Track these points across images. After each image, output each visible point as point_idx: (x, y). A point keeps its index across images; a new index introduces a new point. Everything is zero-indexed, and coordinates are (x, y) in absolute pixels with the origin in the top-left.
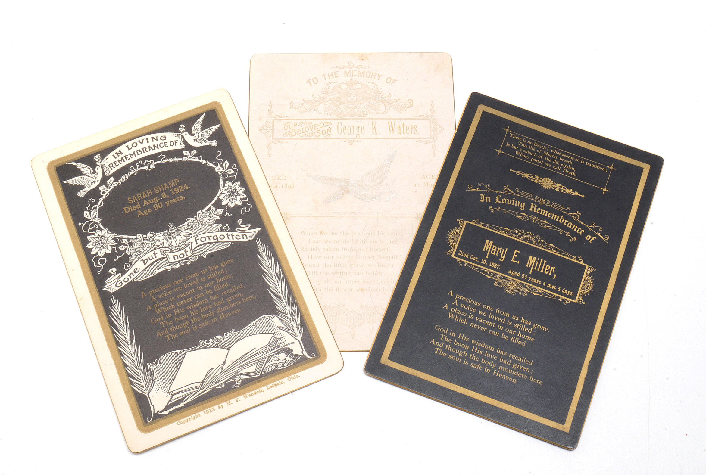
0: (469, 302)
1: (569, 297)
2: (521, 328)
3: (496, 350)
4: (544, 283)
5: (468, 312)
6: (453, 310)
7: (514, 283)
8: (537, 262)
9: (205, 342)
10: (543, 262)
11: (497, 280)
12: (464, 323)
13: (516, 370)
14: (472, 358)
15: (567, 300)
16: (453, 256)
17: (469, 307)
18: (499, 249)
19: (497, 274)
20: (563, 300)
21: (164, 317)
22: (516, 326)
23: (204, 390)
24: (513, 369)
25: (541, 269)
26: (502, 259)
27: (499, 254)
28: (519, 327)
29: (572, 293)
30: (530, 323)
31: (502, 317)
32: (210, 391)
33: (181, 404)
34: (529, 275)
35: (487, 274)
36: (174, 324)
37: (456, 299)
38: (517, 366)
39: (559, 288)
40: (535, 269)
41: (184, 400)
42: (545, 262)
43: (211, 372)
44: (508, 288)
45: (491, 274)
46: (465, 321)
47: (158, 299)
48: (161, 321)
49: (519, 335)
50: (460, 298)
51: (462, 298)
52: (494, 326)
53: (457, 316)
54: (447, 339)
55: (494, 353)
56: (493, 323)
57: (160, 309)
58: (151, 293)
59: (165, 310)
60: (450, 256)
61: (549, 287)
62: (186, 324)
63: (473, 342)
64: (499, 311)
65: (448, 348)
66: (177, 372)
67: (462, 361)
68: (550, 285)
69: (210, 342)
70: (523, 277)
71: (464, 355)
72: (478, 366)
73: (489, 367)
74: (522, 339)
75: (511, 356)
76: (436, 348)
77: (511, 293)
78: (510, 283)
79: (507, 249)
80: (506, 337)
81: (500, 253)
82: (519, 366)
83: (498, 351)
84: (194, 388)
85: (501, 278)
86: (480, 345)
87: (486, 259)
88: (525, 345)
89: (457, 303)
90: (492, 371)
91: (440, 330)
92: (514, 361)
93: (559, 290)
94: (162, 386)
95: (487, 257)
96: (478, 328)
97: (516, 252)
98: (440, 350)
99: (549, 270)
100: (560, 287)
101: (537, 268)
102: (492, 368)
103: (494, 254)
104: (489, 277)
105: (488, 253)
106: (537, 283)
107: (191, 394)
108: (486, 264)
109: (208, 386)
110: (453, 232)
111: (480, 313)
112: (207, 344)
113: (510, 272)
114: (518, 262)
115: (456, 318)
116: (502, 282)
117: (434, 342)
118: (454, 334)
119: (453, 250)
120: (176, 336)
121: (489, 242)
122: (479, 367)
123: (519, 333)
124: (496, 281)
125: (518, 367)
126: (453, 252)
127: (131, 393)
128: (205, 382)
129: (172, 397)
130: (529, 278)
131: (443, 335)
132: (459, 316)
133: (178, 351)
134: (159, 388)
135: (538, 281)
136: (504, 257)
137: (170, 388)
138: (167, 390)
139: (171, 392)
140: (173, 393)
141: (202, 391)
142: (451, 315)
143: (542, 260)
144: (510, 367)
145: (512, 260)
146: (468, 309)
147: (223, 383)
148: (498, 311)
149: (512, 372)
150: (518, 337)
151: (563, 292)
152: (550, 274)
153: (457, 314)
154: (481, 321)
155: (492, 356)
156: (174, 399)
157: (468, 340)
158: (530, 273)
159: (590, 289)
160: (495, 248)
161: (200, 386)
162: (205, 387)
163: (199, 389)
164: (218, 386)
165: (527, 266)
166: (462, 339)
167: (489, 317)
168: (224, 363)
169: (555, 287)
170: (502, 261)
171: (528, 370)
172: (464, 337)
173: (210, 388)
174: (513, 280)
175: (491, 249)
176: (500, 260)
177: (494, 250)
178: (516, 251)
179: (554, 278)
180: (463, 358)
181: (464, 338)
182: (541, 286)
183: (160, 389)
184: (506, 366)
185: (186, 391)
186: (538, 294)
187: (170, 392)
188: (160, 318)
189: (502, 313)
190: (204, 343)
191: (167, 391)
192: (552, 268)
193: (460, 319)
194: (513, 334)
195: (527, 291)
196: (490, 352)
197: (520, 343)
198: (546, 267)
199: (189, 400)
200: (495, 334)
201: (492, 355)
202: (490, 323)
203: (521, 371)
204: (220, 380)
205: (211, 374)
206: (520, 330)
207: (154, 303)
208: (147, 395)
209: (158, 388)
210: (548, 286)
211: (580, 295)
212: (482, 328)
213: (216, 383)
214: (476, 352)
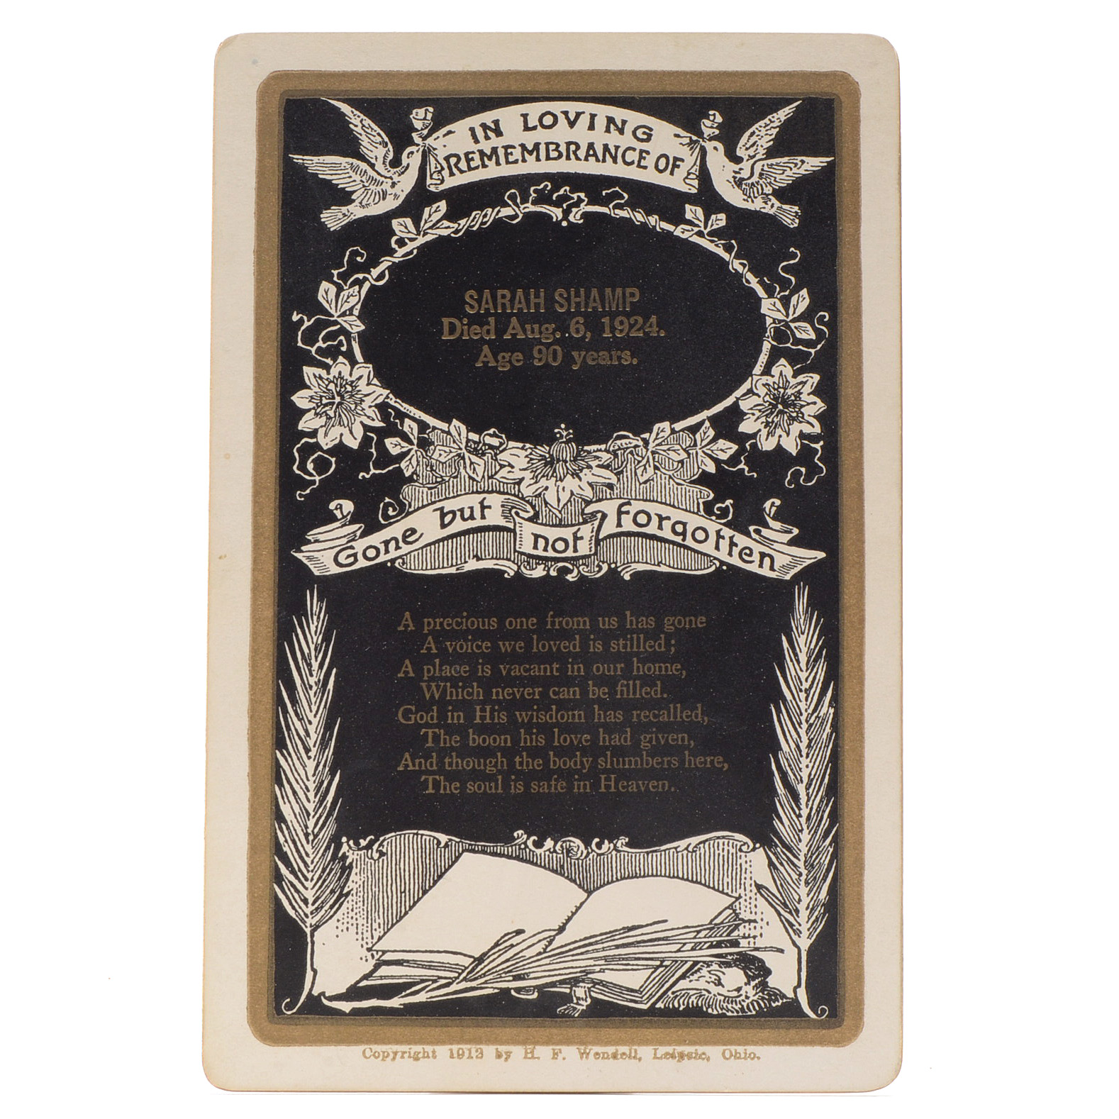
9: (530, 843)
21: (442, 715)
23: (474, 984)
32: (488, 995)
33: (396, 998)
36: (464, 751)
41: (408, 992)
43: (514, 941)
47: (443, 652)
48: (427, 722)
57: (438, 687)
58: (429, 624)
59: (453, 695)
62: (496, 762)
66: (419, 899)
69: (545, 848)
84: (449, 968)
94: (360, 921)
107: (434, 981)
109: (491, 977)
112: (533, 849)
120: (454, 788)
127: (267, 908)
128: (486, 963)
129: (377, 967)
133: (443, 838)
134: (349, 926)
137: (380, 938)
138: (370, 940)
139: (380, 953)
140: (384, 958)
141: (469, 984)
147: (535, 987)
156: (381, 978)
161: (466, 968)
162: (481, 977)
163: (461, 978)
164: (518, 990)
168: (561, 929)
173: (495, 985)
183: (353, 929)
185: (423, 967)
187: (377, 951)
188: (427, 713)
190: (525, 843)
191: (370, 945)
199: (422, 997)
204: (532, 976)
205: (512, 946)
207: (429, 658)
208: (308, 931)
209: (346, 925)
213: (517, 978)
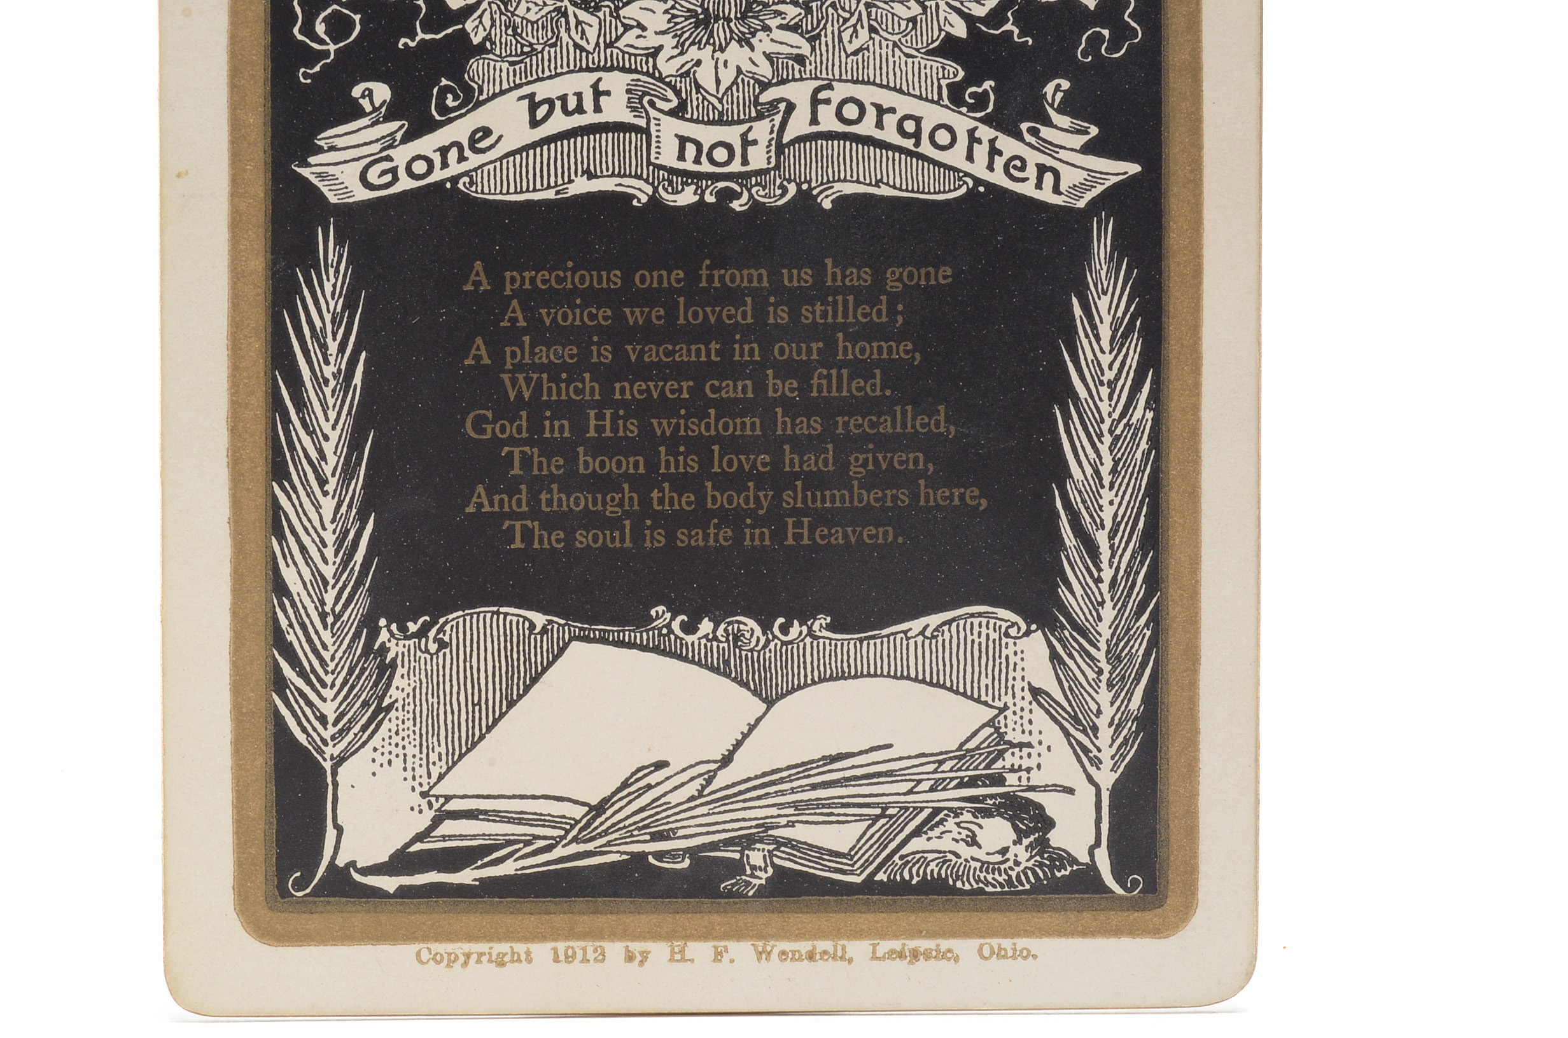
9: (676, 625)
21: (536, 425)
23: (590, 847)
32: (612, 864)
33: (467, 871)
36: (571, 482)
41: (486, 860)
43: (653, 779)
47: (535, 324)
48: (511, 437)
57: (528, 380)
58: (514, 280)
59: (551, 393)
62: (622, 499)
66: (502, 715)
69: (700, 634)
84: (551, 821)
94: (410, 750)
107: (527, 843)
109: (616, 835)
112: (681, 635)
120: (556, 539)
127: (262, 731)
128: (609, 813)
129: (437, 821)
133: (539, 619)
134: (393, 757)
137: (441, 777)
138: (425, 780)
139: (442, 800)
140: (448, 807)
141: (582, 848)
147: (686, 851)
156: (444, 838)
161: (577, 822)
162: (600, 835)
163: (570, 837)
164: (659, 855)
168: (726, 760)
173: (623, 848)
183: (398, 763)
185: (511, 821)
187: (437, 797)
188: (511, 423)
190: (668, 626)
191: (426, 788)
199: (508, 868)
204: (680, 833)
205: (649, 787)
207: (514, 336)
208: (327, 765)
209: (387, 757)
213: (657, 837)
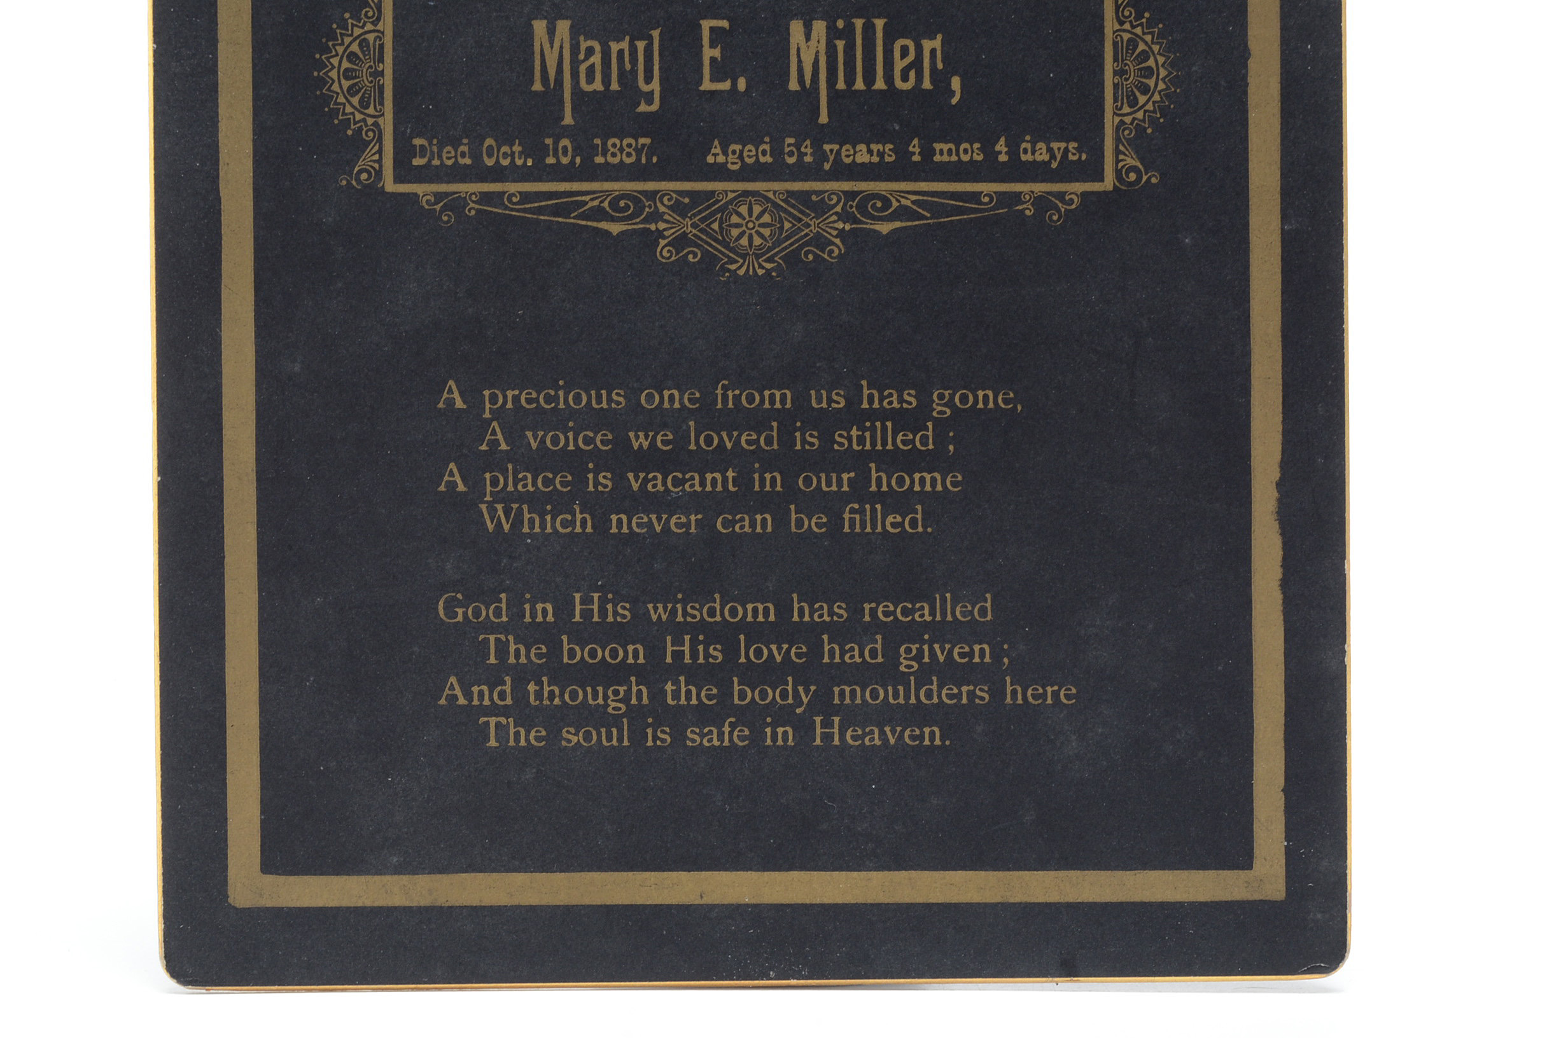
0: (562, 406)
1: (1068, 172)
2: (874, 444)
3: (784, 609)
4: (915, 146)
5: (574, 462)
6: (494, 482)
7: (757, 209)
8: (840, 44)
10: (869, 29)
11: (662, 226)
12: (578, 529)
13: (923, 677)
14: (683, 701)
15: (1061, 196)
16: (390, 186)
17: (571, 435)
18: (615, 47)
19: (652, 195)
20: (1042, 203)
22: (847, 439)
24: (903, 679)
25: (869, 78)
26: (650, 102)
27: (629, 78)
28: (861, 440)
29: (1073, 145)
30: (911, 399)
31: (758, 421)
34: (820, 136)
35: (599, 214)
37: (487, 415)
38: (920, 651)
39: (1001, 146)
40: (841, 85)
42: (880, 23)
44: (732, 250)
45: (622, 204)
46: (579, 516)
49: (879, 485)
50: (509, 405)
51: (516, 399)
52: (731, 488)
53: (525, 507)
54: (517, 651)
55: (783, 631)
56: (724, 473)
60: (373, 190)
61: (945, 158)
63: (657, 612)
64: (730, 394)
65: (539, 695)
67: (638, 737)
68: (946, 147)
70: (791, 160)
71: (634, 701)
72: (727, 729)
73: (783, 716)
74: (899, 502)
75: (873, 612)
76: (482, 720)
77: (760, 272)
78: (735, 219)
79: (656, 34)
80: (814, 523)
81: (628, 66)
82: (931, 649)
83: (801, 611)
85: (679, 209)
86: (697, 613)
87: (567, 132)
88: (925, 527)
89: (500, 436)
90: (804, 728)
91: (465, 614)
92: (897, 634)
93: (1003, 158)
95: (568, 120)
96: (658, 529)
97: (711, 29)
98: (503, 720)
99: (917, 64)
100: (1002, 141)
101: (850, 80)
102: (798, 711)
103: (598, 85)
104: (615, 228)
105: (567, 95)
106: (875, 159)
108: (578, 160)
110: (340, 50)
111: (639, 441)
113: (715, 156)
114: (742, 84)
115: (527, 516)
116: (694, 226)
117: (458, 691)
118: (546, 612)
119: (380, 151)
121: (551, 31)
122: (732, 735)
123: (874, 475)
124: (660, 234)
125: (926, 660)
126: (380, 161)
130: (827, 147)
131: (492, 638)
132: (535, 501)
135: (874, 147)
136: (655, 86)
142: (492, 511)
143: (859, 23)
144: (889, 674)
145: (707, 85)
146: (571, 447)
148: (725, 397)
149: (907, 697)
150: (879, 496)
151: (1024, 158)
152: (927, 84)
153: (521, 498)
154: (657, 483)
155: (779, 649)
157: (624, 612)
158: (824, 118)
159: (1161, 86)
160: (590, 51)
165: (794, 85)
166: (596, 619)
167: (693, 447)
169: (977, 145)
170: (655, 107)
171: (982, 653)
172: (603, 601)
174: (746, 193)
175: (575, 64)
176: (643, 108)
177: (593, 65)
178: (706, 25)
179: (954, 101)
180: (636, 714)
181: (603, 612)
182: (901, 170)
184: (861, 675)
186: (898, 224)
189: (750, 399)
192: (927, 45)
193: (548, 518)
194: (845, 488)
195: (840, 225)
196: (757, 633)
197: (893, 525)
198: (897, 54)
200: (753, 524)
201: (774, 647)
202: (709, 476)
203: (952, 673)
206: (872, 455)
210: (937, 158)
211: (1118, 140)
212: (673, 520)
214: (687, 660)
